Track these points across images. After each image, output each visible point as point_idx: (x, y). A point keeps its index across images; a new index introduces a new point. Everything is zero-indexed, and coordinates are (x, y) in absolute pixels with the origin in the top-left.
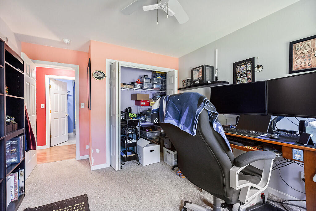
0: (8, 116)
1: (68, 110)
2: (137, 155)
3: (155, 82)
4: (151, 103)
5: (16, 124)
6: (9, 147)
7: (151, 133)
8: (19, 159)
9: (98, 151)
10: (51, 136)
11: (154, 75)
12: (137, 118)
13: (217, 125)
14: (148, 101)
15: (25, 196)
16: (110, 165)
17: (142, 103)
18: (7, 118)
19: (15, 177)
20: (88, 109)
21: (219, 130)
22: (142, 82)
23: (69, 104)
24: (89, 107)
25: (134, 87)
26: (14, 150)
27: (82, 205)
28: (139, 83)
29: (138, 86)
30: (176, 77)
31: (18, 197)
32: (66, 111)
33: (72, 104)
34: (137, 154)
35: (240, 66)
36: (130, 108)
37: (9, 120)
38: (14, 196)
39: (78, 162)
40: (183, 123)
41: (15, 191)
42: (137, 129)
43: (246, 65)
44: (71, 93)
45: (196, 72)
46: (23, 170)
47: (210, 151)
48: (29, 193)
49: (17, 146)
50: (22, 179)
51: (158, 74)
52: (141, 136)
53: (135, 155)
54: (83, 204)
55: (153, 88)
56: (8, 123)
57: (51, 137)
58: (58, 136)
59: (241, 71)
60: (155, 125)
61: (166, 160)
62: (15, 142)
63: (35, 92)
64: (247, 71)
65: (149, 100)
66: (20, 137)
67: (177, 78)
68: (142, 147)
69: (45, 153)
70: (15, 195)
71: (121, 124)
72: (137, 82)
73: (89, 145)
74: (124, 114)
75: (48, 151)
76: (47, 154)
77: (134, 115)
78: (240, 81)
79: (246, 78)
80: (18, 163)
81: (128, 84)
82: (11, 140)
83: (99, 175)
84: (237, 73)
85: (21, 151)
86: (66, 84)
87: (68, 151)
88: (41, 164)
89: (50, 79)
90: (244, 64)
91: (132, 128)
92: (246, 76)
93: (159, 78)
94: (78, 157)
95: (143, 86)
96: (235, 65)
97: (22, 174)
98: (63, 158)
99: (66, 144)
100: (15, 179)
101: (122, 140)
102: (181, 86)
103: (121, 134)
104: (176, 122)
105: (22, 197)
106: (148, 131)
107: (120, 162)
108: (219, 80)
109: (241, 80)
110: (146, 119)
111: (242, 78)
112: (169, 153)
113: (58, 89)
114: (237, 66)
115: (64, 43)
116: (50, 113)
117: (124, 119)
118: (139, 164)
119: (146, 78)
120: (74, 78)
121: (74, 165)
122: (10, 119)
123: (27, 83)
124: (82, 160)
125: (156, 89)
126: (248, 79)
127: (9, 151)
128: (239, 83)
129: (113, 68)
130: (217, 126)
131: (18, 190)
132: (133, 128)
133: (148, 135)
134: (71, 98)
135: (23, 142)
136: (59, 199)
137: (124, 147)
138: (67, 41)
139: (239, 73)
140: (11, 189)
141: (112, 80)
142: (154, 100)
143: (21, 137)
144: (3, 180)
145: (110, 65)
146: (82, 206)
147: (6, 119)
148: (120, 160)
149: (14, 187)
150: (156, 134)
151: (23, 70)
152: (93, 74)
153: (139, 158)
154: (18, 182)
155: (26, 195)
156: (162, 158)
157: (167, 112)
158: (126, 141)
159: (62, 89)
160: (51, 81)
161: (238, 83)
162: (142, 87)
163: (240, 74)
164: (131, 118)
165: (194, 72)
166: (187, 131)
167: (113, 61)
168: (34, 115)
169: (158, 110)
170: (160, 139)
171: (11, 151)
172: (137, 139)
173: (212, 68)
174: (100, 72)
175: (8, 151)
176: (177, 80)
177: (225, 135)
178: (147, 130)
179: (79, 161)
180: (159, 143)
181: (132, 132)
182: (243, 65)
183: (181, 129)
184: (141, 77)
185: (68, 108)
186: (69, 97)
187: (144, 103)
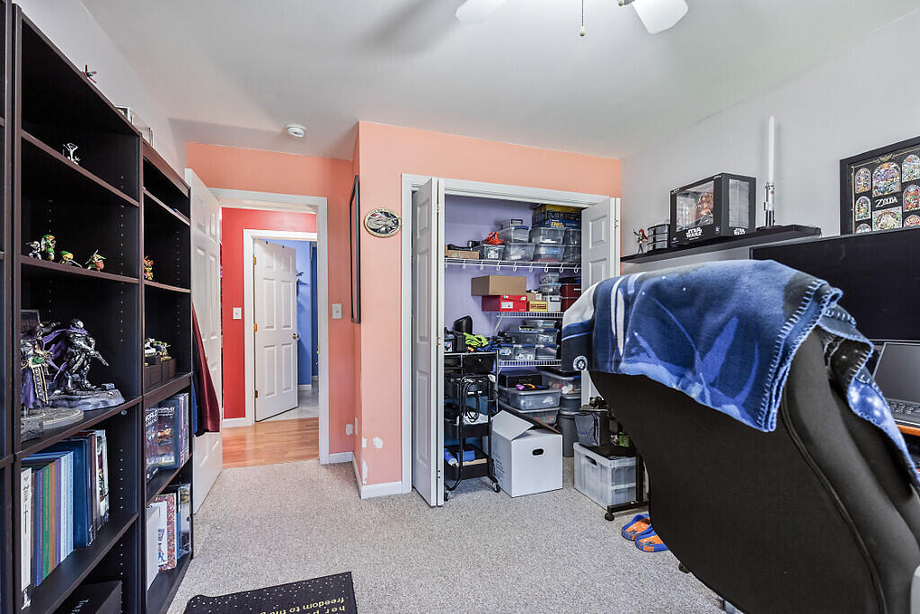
0: (152, 340)
1: (299, 322)
2: (491, 461)
3: (543, 239)
4: (531, 303)
5: (173, 362)
6: (154, 424)
7: (532, 398)
8: (177, 457)
9: (378, 443)
10: (256, 392)
11: (541, 218)
12: (490, 350)
13: (863, 393)
14: (524, 299)
15: (192, 558)
16: (413, 487)
17: (505, 305)
18: (148, 345)
19: (168, 507)
20: (352, 321)
21: (877, 413)
22: (506, 242)
23: (300, 306)
24: (353, 317)
25: (481, 257)
26: (167, 432)
27: (338, 605)
28: (493, 244)
29: (492, 252)
30: (616, 221)
31: (176, 561)
32: (293, 328)
33: (308, 306)
34: (493, 460)
35: (872, 168)
36: (469, 320)
37: (153, 350)
38: (165, 557)
39: (324, 471)
40: (712, 378)
41: (169, 543)
42: (492, 383)
43: (900, 162)
44: (306, 278)
45: (690, 200)
46: (187, 487)
47: (824, 495)
48: (204, 549)
49: (173, 422)
50: (185, 511)
51: (554, 213)
52: (501, 403)
53: (484, 461)
54: (342, 605)
55: (536, 257)
56: (151, 360)
57: (256, 396)
58: (273, 393)
59: (876, 187)
60: (543, 373)
61: (584, 485)
62: (168, 411)
63: (220, 276)
64: (904, 185)
65: (524, 293)
66: (182, 398)
67: (618, 224)
68: (507, 440)
69: (242, 439)
70: (169, 556)
71: (445, 365)
72: (487, 241)
73: (354, 425)
74: (451, 336)
75: (250, 435)
76: (248, 442)
77: (480, 340)
78: (869, 222)
79: (898, 211)
80: (176, 469)
81: (462, 248)
82: (160, 405)
83: (383, 515)
84: (857, 196)
85: (183, 436)
86: (292, 252)
87: (299, 437)
88: (234, 469)
89: (255, 240)
90: (890, 160)
91: (477, 379)
92: (900, 203)
93: (556, 225)
94: (325, 455)
95: (509, 252)
96: (848, 167)
97: (186, 497)
98: (287, 456)
99: (294, 415)
100: (169, 511)
101: (449, 413)
102: (634, 250)
103: (445, 395)
104: (671, 372)
105: (184, 560)
106: (523, 390)
107: (441, 481)
108: (781, 221)
109: (874, 220)
110: (516, 351)
111: (880, 212)
112: (594, 462)
113: (274, 269)
114: (857, 170)
115: (291, 137)
116: (255, 330)
117: (450, 350)
118: (498, 489)
119: (517, 228)
120: (313, 237)
121: (314, 479)
122: (158, 349)
123: (198, 250)
124: (334, 464)
125: (547, 259)
126: (905, 216)
127: (153, 436)
128: (868, 230)
129: (421, 200)
130: (861, 394)
131: (175, 540)
132: (480, 378)
133: (522, 402)
134: (306, 290)
135: (187, 412)
136: (276, 580)
137: (455, 437)
138: (298, 130)
139: (869, 194)
140: (160, 539)
141: (418, 237)
142: (541, 295)
143: (184, 398)
144: (138, 519)
145: (413, 192)
146: (338, 610)
147: (147, 348)
148: (441, 474)
149: (166, 531)
150: (549, 400)
151: (188, 215)
152: (366, 220)
153: (497, 470)
154: (175, 521)
155: (195, 555)
156: (570, 476)
157: (636, 334)
158: (461, 419)
159: (282, 268)
160: (256, 245)
161: (863, 230)
162: (504, 255)
163: (870, 197)
164: (472, 350)
165: (680, 200)
166: (733, 410)
167: (422, 180)
168: (215, 337)
169: (587, 327)
170: (559, 415)
171: (159, 434)
172: (491, 414)
173: (752, 182)
174: (386, 214)
175: (151, 435)
176: (618, 229)
177: (900, 436)
178: (521, 388)
179: (326, 466)
180: (556, 428)
181: (476, 392)
182: (886, 164)
183: (700, 402)
184: (500, 225)
185: (298, 318)
186: (301, 288)
187: (511, 304)
